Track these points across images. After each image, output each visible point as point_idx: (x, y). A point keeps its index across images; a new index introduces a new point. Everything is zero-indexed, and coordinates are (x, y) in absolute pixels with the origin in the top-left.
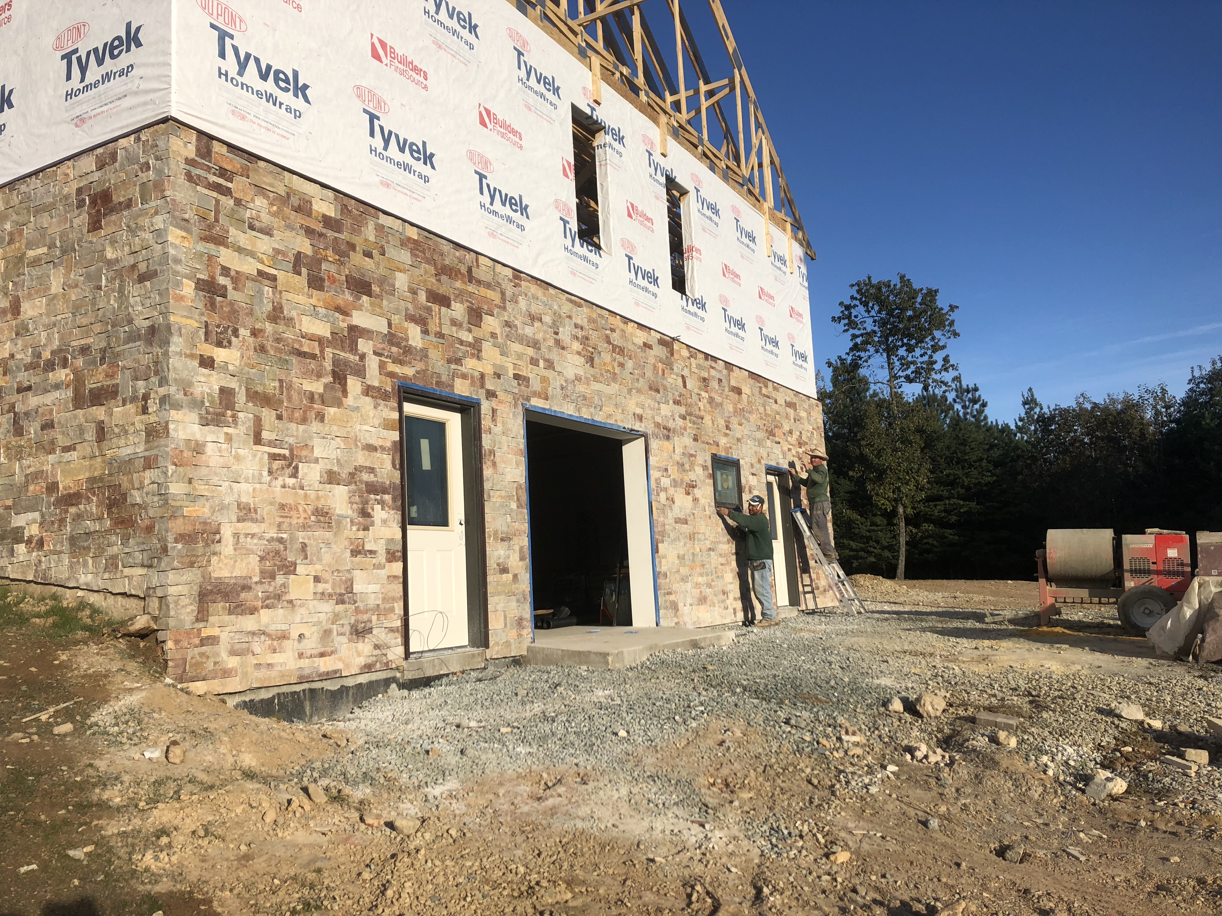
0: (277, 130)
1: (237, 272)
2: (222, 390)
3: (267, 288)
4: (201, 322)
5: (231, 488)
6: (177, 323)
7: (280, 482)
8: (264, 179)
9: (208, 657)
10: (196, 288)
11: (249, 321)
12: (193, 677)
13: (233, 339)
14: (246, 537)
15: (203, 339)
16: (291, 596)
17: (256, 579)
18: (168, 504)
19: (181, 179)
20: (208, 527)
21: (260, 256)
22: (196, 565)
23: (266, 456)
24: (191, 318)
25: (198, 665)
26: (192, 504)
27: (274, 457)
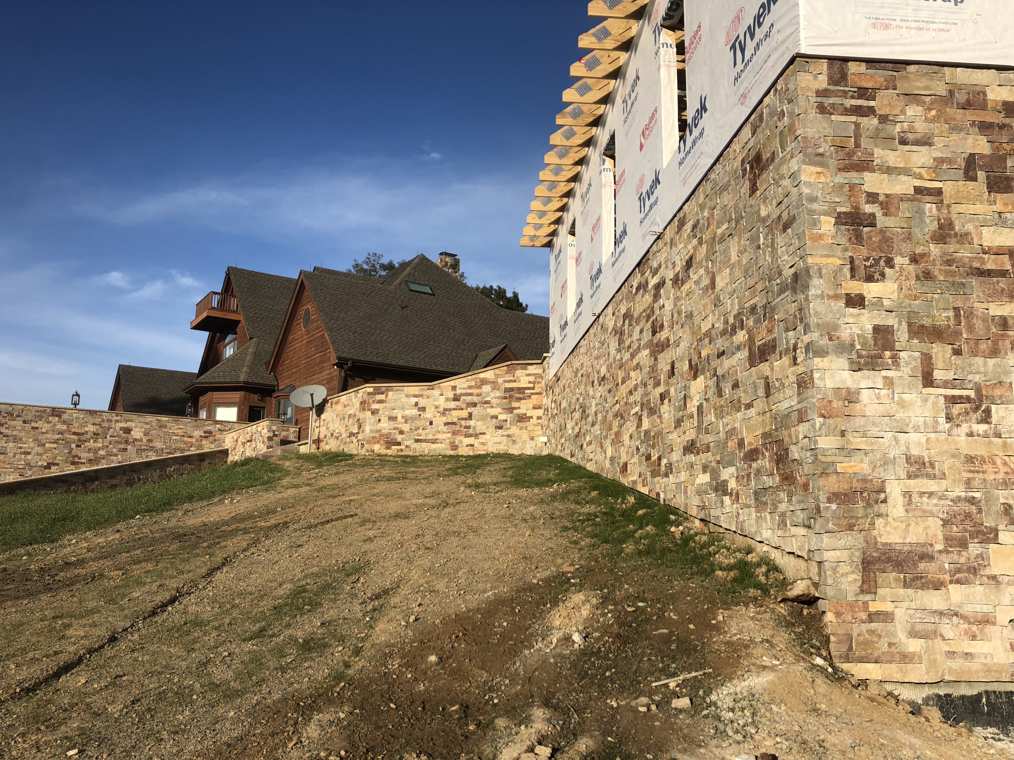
0: (932, 26)
1: (887, 196)
2: (877, 329)
3: (929, 205)
4: (845, 259)
5: (896, 439)
6: (817, 264)
7: (965, 428)
8: (918, 84)
9: (880, 636)
10: (836, 223)
11: (906, 247)
12: (863, 658)
13: (887, 271)
14: (921, 497)
15: (849, 276)
16: (994, 570)
17: (939, 546)
18: (817, 460)
19: (813, 114)
20: (868, 485)
21: (917, 170)
22: (855, 528)
23: (942, 400)
24: (833, 256)
25: (867, 644)
26: (847, 459)
27: (953, 400)
